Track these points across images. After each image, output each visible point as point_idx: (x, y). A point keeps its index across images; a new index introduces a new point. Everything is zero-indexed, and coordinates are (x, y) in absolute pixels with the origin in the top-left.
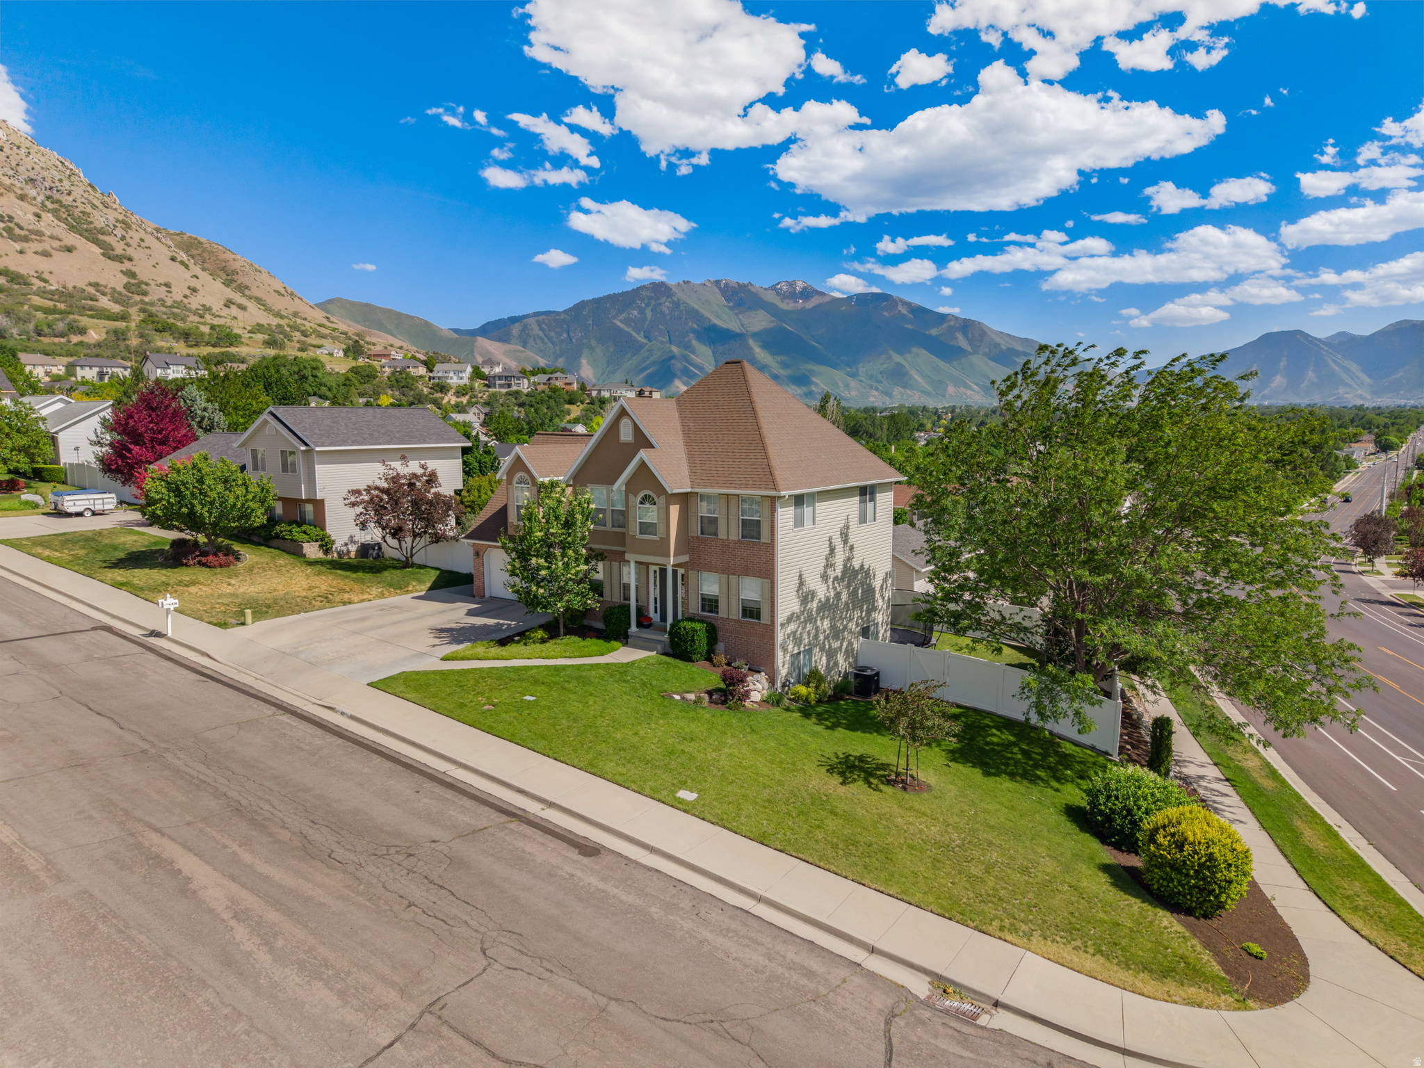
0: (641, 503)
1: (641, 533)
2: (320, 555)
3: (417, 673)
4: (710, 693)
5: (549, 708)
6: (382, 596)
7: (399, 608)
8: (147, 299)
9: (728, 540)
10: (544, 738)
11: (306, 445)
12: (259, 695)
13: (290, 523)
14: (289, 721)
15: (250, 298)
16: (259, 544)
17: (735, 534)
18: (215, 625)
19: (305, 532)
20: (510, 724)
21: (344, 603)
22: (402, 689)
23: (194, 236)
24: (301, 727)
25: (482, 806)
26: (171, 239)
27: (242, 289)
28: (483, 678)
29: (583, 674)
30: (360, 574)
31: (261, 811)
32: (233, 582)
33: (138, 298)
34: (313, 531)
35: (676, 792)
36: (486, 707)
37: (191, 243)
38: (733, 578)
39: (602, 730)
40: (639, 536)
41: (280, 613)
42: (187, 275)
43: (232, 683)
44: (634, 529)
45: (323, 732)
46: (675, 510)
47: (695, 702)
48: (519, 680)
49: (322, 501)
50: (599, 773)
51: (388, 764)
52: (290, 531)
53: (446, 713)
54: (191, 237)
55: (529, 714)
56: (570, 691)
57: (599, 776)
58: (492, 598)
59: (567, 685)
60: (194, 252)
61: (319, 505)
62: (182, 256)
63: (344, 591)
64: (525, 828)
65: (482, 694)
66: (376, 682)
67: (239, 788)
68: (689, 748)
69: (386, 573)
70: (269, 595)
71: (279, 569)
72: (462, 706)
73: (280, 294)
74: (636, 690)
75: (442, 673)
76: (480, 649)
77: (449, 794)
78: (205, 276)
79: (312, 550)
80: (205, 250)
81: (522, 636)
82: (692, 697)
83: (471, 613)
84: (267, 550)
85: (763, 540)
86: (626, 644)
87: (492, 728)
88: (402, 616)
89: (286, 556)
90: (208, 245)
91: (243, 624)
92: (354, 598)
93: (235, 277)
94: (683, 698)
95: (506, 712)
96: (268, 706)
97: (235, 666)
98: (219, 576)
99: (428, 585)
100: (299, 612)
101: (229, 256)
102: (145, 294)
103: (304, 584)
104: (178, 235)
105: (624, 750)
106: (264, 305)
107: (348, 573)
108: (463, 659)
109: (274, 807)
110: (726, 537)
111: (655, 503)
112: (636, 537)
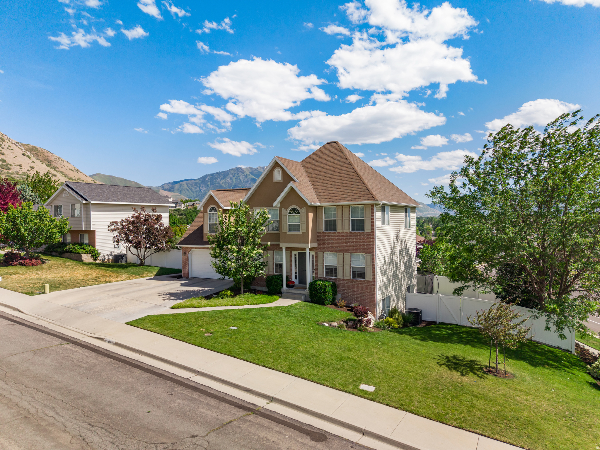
0: (290, 213)
1: (289, 231)
2: (92, 261)
3: (157, 316)
4: (346, 322)
5: (249, 334)
6: (129, 278)
7: (140, 284)
8: (10, 171)
9: (343, 232)
10: (251, 353)
11: (86, 200)
12: (51, 332)
13: (75, 244)
14: (72, 348)
15: (58, 172)
16: (56, 256)
17: (348, 228)
18: (25, 294)
19: (83, 249)
20: (226, 344)
21: (107, 282)
22: (149, 325)
23: (34, 146)
24: (80, 351)
25: (222, 403)
26: (24, 147)
27: (55, 168)
28: (201, 317)
29: (264, 313)
30: (115, 269)
31: (46, 417)
32: (39, 273)
33: (6, 171)
34: (88, 248)
35: (358, 386)
36: (207, 334)
37: (33, 149)
38: (347, 255)
39: (289, 346)
40: (289, 232)
41: (66, 288)
42: (30, 161)
43: (32, 325)
44: (286, 229)
45: (95, 354)
46: (311, 215)
47: (338, 327)
48: (224, 318)
49: (94, 231)
50: (298, 375)
51: (146, 375)
52: (75, 248)
53: (180, 339)
54: (32, 146)
55: (236, 338)
56: (258, 323)
57: (299, 377)
58: (193, 278)
59: (255, 319)
60: (34, 153)
61: (92, 233)
62: (28, 153)
63: (106, 276)
64: (260, 420)
65: (202, 326)
66: (131, 322)
67: (30, 399)
68: (352, 355)
69: (130, 268)
70: (61, 279)
71: (67, 267)
72: (191, 334)
73: (72, 170)
74: (300, 321)
75: (173, 315)
76: (195, 302)
77: (195, 395)
78: (38, 162)
79: (87, 258)
80: (39, 152)
81: (218, 294)
82: (335, 324)
83: (182, 285)
84: (61, 258)
85: (366, 231)
86: (281, 297)
87: (214, 347)
88: (142, 288)
89: (72, 261)
90: (40, 150)
91: (43, 293)
92: (112, 279)
93: (52, 163)
94: (330, 325)
95: (221, 337)
96: (57, 339)
97: (36, 316)
98: (31, 270)
99: (155, 273)
100: (79, 287)
101: (50, 154)
102: (9, 169)
103: (83, 273)
104: (26, 145)
105: (309, 358)
106: (64, 175)
107: (108, 269)
108: (185, 307)
109: (57, 413)
110: (342, 231)
111: (299, 213)
112: (287, 233)
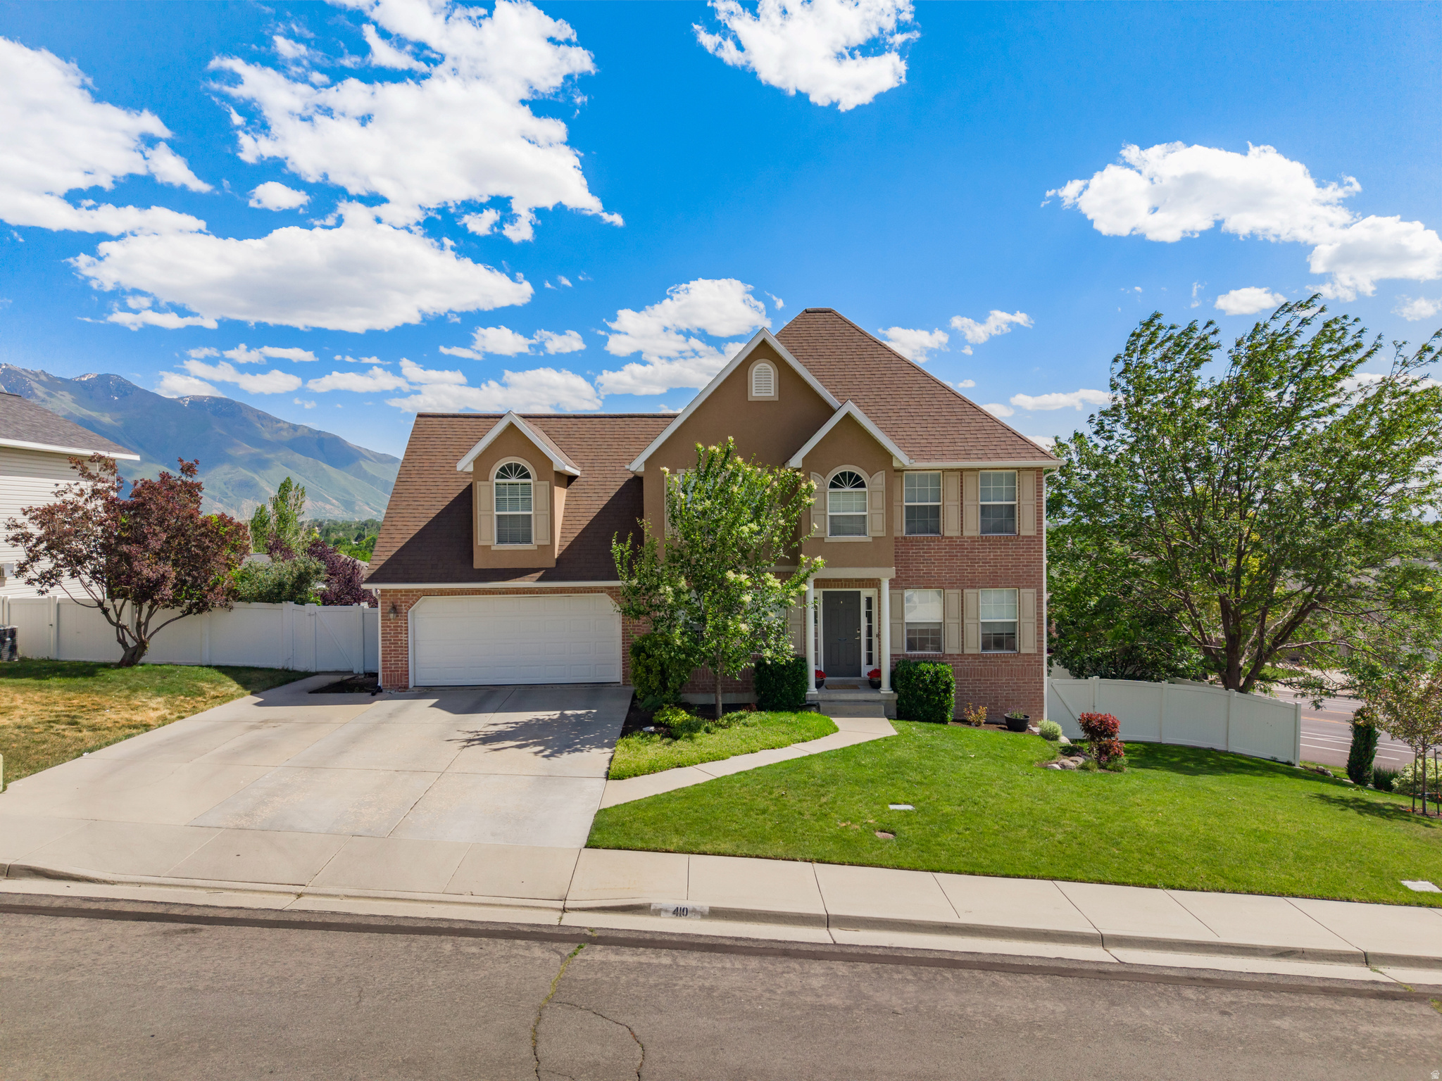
0: (834, 486)
1: (833, 534)
5: (975, 815)
9: (962, 536)
17: (973, 527)
20: (984, 852)
36: (884, 835)
38: (970, 594)
40: (830, 538)
44: (821, 527)
48: (827, 783)
55: (970, 830)
57: (1282, 894)
59: (906, 777)
65: (826, 816)
72: (844, 842)
85: (1022, 533)
87: (977, 866)
94: (1063, 767)
95: (933, 836)
110: (957, 534)
111: (862, 485)
112: (826, 540)
